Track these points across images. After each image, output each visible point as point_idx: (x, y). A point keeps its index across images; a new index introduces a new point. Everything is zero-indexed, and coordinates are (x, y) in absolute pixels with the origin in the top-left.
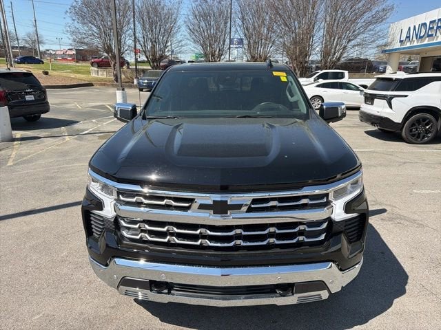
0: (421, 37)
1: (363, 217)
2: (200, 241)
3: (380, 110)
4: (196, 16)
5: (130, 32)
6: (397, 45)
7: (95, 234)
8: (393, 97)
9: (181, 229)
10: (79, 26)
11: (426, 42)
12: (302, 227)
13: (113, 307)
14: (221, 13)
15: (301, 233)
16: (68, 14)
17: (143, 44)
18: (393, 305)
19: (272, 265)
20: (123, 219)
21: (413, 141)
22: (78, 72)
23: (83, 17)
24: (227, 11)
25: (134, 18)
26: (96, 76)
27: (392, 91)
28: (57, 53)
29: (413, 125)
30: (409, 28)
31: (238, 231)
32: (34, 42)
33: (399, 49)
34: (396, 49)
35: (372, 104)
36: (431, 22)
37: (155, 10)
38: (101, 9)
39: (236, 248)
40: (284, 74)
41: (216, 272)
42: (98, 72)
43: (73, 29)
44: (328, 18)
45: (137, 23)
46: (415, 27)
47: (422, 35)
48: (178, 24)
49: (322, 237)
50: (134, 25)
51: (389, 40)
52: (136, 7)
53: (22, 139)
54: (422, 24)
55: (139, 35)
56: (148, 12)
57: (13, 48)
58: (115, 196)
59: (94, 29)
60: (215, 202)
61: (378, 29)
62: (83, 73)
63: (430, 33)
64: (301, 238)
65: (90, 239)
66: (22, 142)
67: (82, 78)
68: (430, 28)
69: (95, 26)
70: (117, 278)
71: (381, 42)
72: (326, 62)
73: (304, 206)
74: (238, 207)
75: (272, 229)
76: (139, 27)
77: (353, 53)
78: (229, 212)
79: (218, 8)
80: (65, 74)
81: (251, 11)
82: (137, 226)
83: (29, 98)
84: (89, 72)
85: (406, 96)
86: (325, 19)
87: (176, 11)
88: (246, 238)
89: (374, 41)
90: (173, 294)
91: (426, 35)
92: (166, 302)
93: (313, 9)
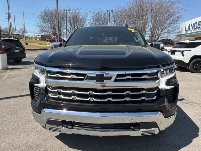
0: (195, 29)
1: (176, 90)
2: (89, 98)
3: (178, 57)
4: (94, 20)
5: (65, 27)
6: (184, 32)
7: (36, 98)
8: (184, 51)
9: (79, 92)
10: (43, 24)
11: (197, 30)
12: (144, 92)
13: (44, 140)
14: (105, 19)
15: (143, 95)
16: (38, 18)
17: (70, 32)
18: (193, 142)
19: (127, 112)
20: (49, 87)
21: (195, 72)
22: (41, 44)
23: (44, 20)
24: (108, 18)
25: (67, 21)
26: (49, 46)
27: (183, 48)
28: (33, 37)
29: (194, 64)
30: (189, 25)
31: (110, 93)
32: (23, 32)
33: (185, 34)
34: (184, 34)
35: (174, 54)
36: (199, 22)
37: (76, 17)
38: (52, 17)
39: (109, 102)
40: (134, 29)
41: (98, 115)
42: (50, 44)
43: (40, 25)
44: (153, 21)
45: (68, 22)
46: (192, 24)
47: (195, 28)
48: (86, 23)
49: (155, 98)
50: (67, 24)
51: (180, 30)
52: (68, 16)
53: (12, 69)
54: (195, 23)
55: (69, 28)
56: (73, 18)
57: (14, 35)
58: (45, 75)
59: (49, 25)
60: (97, 75)
61: (175, 25)
62: (43, 45)
63: (199, 27)
64: (143, 98)
65: (33, 101)
66: (12, 70)
67: (43, 46)
68: (199, 25)
69: (50, 24)
70: (45, 119)
71: (177, 31)
72: (152, 40)
73: (145, 79)
74: (110, 78)
75: (128, 92)
76: (69, 24)
77: (164, 36)
78: (104, 81)
79: (104, 17)
80: (35, 45)
81: (118, 18)
82: (56, 90)
83: (17, 51)
84: (46, 44)
85: (190, 50)
86: (151, 21)
87: (85, 18)
88: (114, 97)
89: (173, 31)
90: (75, 129)
91: (197, 28)
92: (71, 133)
93: (146, 17)
